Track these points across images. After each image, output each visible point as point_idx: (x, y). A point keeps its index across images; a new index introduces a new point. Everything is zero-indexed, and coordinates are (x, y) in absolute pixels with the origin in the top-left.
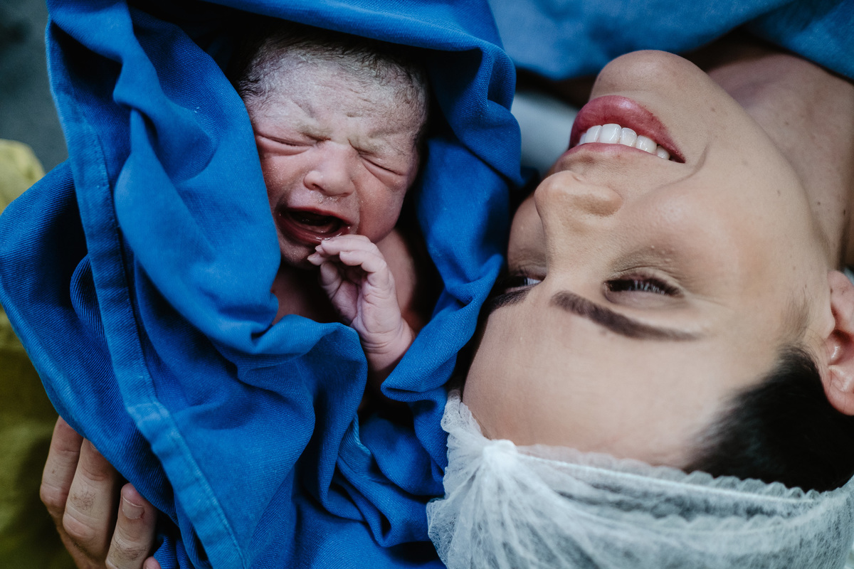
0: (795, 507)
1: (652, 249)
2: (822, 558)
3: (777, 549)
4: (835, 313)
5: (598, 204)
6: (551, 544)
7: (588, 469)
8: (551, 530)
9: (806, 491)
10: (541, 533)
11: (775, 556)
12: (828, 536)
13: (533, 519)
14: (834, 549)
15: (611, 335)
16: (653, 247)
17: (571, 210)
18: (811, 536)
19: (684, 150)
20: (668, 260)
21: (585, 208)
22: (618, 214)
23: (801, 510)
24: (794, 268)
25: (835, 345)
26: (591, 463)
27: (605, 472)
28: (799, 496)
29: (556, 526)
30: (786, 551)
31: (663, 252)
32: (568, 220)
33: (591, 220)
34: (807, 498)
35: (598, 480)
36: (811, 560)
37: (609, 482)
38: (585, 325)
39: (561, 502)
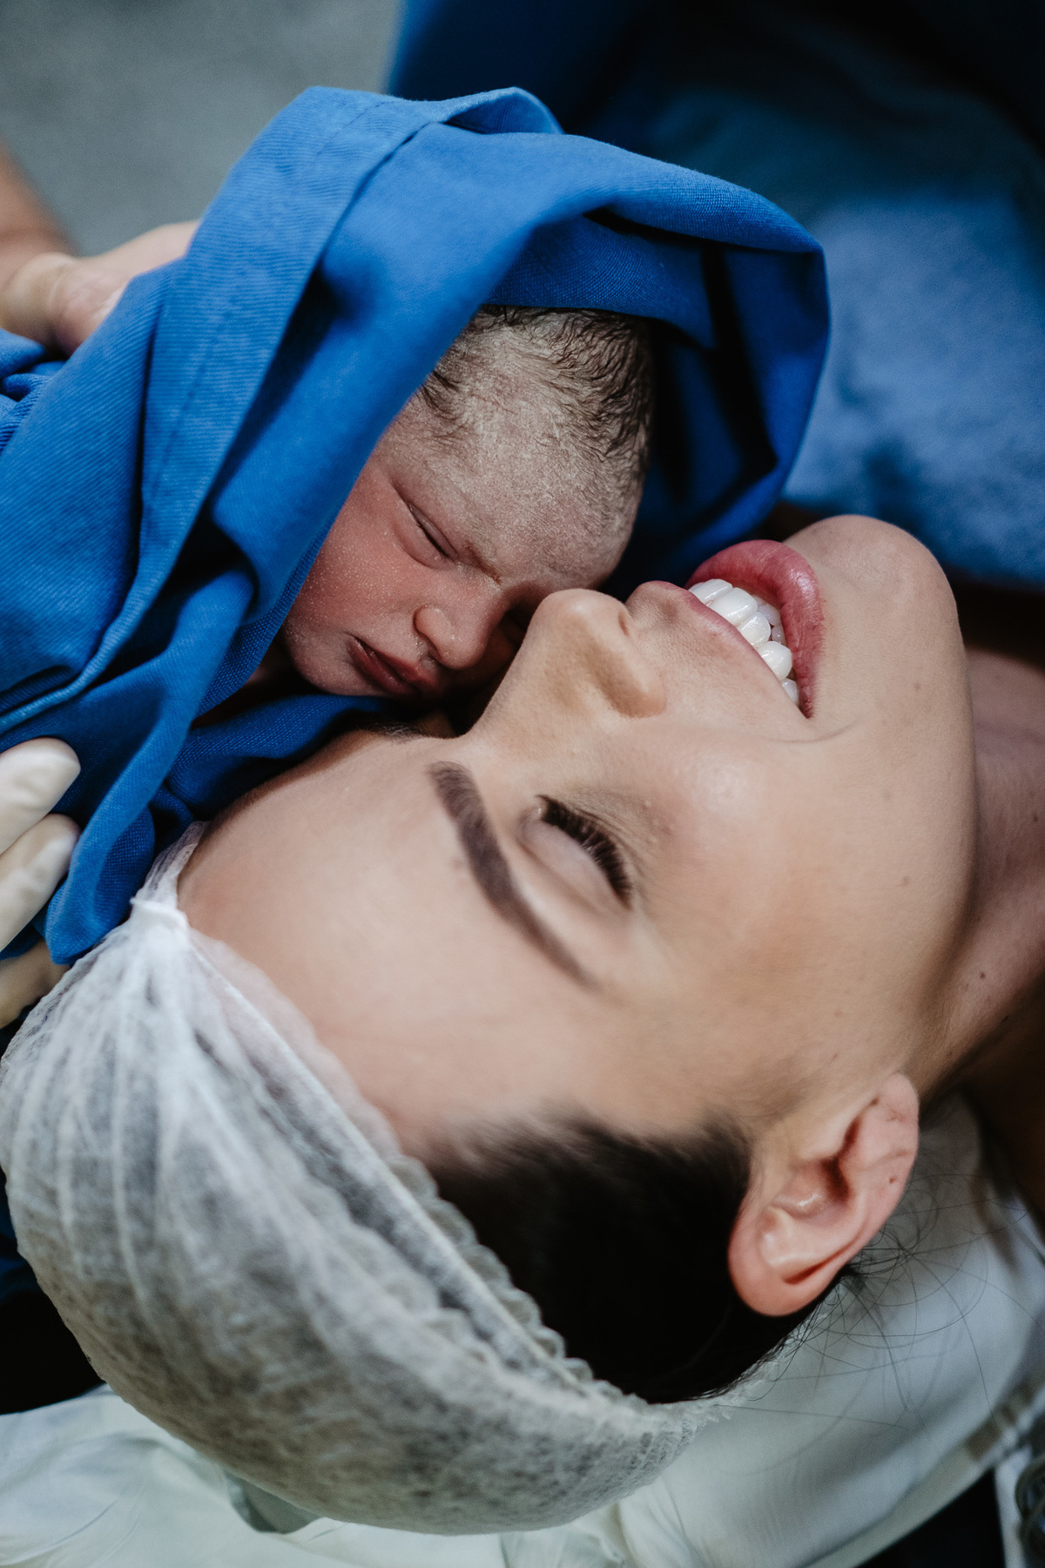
0: (534, 1363)
1: (644, 808)
2: (523, 1481)
3: (452, 1396)
4: (851, 1136)
5: (620, 683)
6: (121, 1104)
7: (266, 1027)
8: (140, 1086)
9: (570, 1353)
10: (121, 1075)
11: (442, 1407)
12: (562, 1457)
13: (127, 1047)
14: (556, 1483)
15: (465, 876)
16: (648, 804)
17: (574, 661)
18: (525, 1429)
19: (821, 704)
20: (654, 840)
21: (597, 674)
22: (638, 722)
23: (540, 1374)
24: (838, 1014)
25: (818, 1189)
26: (276, 1021)
27: (285, 1049)
28: (552, 1351)
29: (152, 1084)
30: (467, 1413)
31: (656, 822)
32: (558, 671)
33: (593, 698)
34: (566, 1367)
35: (265, 1055)
36: (501, 1467)
37: (277, 1069)
38: (444, 834)
39: (188, 1052)
